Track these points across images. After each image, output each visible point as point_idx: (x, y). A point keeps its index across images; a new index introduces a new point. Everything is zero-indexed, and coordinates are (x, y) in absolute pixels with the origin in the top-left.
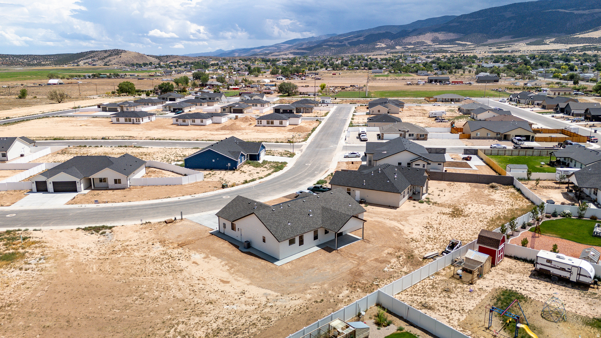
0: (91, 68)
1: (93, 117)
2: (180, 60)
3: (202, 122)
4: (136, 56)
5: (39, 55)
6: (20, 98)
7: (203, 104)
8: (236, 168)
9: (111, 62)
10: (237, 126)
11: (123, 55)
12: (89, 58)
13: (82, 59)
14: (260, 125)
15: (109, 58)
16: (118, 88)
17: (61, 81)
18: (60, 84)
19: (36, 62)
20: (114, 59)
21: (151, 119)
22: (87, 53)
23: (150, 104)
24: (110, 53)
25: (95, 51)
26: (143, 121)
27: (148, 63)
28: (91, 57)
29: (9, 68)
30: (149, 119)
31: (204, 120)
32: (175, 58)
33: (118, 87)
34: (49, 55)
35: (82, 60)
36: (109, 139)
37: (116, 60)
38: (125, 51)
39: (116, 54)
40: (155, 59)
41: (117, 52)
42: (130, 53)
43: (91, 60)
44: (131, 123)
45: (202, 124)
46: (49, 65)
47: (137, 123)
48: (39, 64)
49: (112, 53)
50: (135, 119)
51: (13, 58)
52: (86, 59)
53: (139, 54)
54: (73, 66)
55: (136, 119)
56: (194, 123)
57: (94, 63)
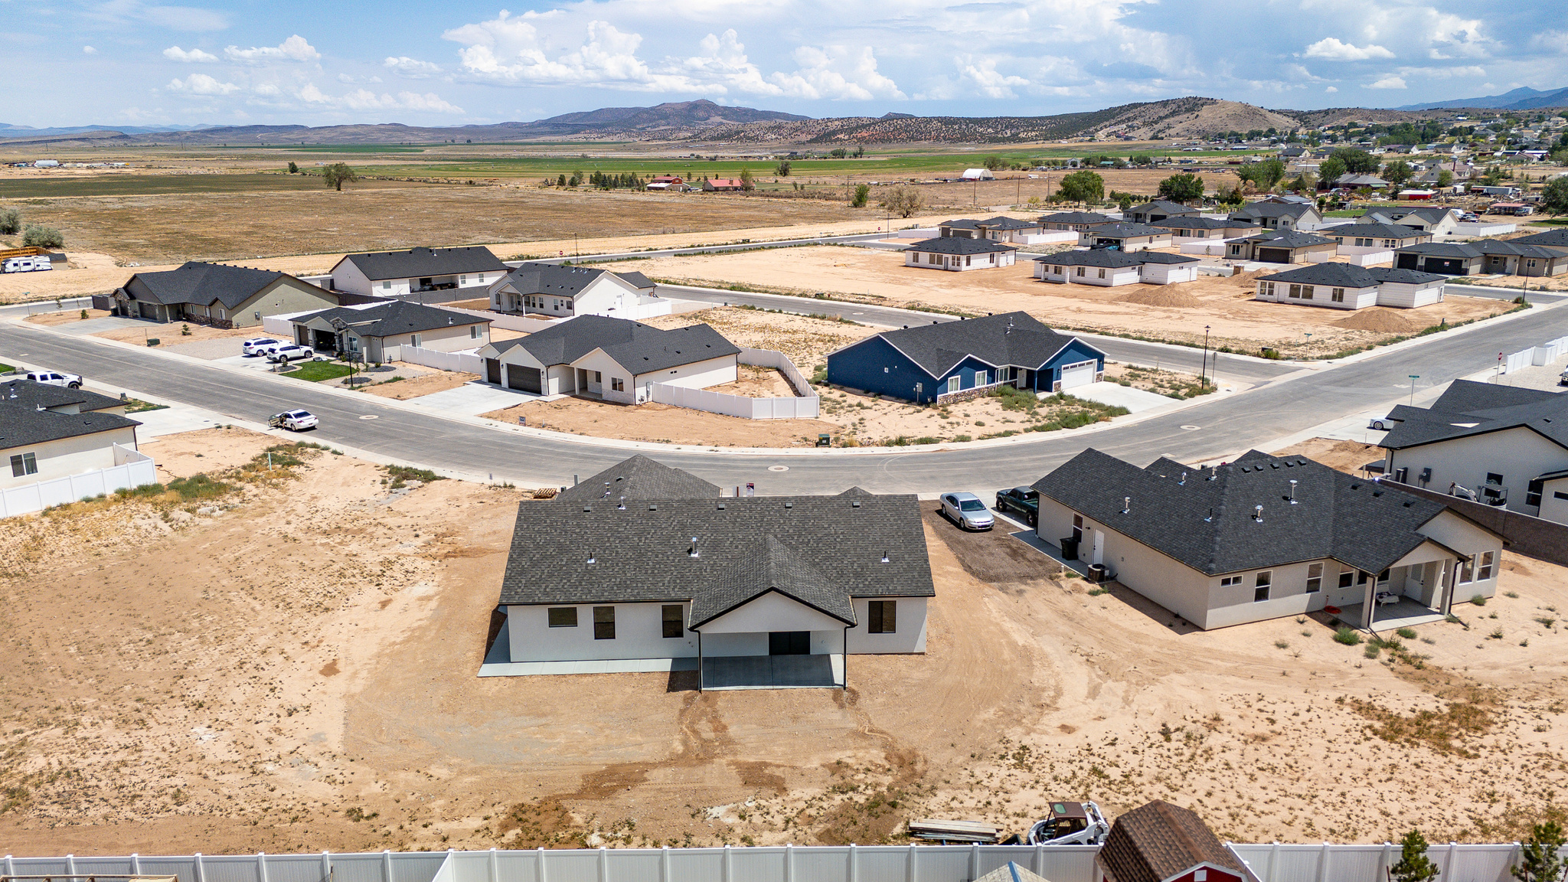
0: (1115, 146)
1: (899, 251)
2: (1359, 122)
3: (1102, 275)
4: (1238, 112)
5: (1020, 118)
6: (856, 205)
7: (1206, 231)
8: (934, 400)
9: (1172, 132)
10: (1178, 293)
11: (1205, 112)
12: (1123, 122)
13: (1108, 123)
14: (1266, 296)
15: (1167, 120)
16: (1060, 188)
17: (989, 173)
18: (987, 179)
19: (1009, 134)
20: (1181, 123)
21: (998, 261)
22: (1122, 109)
23: (1071, 227)
24: (1174, 106)
25: (1140, 105)
26: (968, 264)
27: (1265, 130)
28: (1128, 119)
29: (952, 147)
30: (992, 261)
31: (1108, 271)
32: (1350, 114)
33: (1062, 184)
34: (1040, 118)
35: (1106, 127)
36: (829, 298)
37: (1185, 125)
38: (1213, 102)
39: (1187, 111)
40: (1290, 120)
41: (1192, 105)
42: (1225, 104)
43: (1124, 126)
44: (942, 266)
45: (1101, 281)
46: (1032, 140)
47: (953, 268)
48: (1015, 139)
49: (1179, 107)
50: (950, 256)
51: (967, 125)
52: (1115, 124)
53: (1247, 106)
54: (1081, 141)
55: (953, 259)
56: (1080, 279)
57: (1130, 135)
